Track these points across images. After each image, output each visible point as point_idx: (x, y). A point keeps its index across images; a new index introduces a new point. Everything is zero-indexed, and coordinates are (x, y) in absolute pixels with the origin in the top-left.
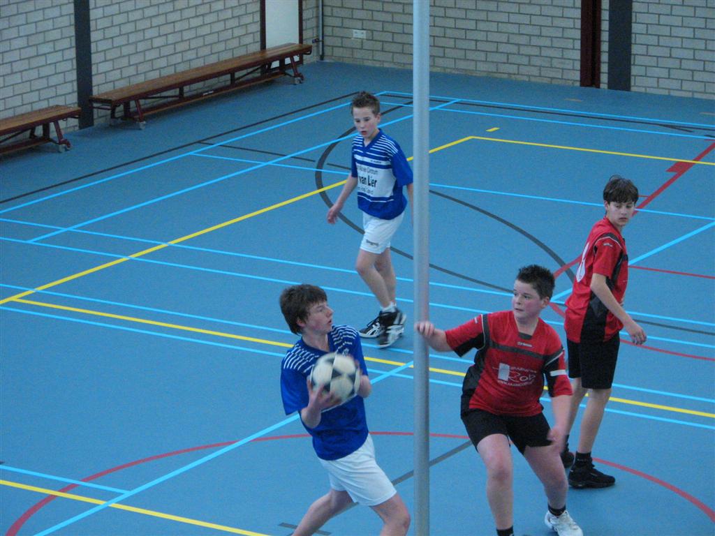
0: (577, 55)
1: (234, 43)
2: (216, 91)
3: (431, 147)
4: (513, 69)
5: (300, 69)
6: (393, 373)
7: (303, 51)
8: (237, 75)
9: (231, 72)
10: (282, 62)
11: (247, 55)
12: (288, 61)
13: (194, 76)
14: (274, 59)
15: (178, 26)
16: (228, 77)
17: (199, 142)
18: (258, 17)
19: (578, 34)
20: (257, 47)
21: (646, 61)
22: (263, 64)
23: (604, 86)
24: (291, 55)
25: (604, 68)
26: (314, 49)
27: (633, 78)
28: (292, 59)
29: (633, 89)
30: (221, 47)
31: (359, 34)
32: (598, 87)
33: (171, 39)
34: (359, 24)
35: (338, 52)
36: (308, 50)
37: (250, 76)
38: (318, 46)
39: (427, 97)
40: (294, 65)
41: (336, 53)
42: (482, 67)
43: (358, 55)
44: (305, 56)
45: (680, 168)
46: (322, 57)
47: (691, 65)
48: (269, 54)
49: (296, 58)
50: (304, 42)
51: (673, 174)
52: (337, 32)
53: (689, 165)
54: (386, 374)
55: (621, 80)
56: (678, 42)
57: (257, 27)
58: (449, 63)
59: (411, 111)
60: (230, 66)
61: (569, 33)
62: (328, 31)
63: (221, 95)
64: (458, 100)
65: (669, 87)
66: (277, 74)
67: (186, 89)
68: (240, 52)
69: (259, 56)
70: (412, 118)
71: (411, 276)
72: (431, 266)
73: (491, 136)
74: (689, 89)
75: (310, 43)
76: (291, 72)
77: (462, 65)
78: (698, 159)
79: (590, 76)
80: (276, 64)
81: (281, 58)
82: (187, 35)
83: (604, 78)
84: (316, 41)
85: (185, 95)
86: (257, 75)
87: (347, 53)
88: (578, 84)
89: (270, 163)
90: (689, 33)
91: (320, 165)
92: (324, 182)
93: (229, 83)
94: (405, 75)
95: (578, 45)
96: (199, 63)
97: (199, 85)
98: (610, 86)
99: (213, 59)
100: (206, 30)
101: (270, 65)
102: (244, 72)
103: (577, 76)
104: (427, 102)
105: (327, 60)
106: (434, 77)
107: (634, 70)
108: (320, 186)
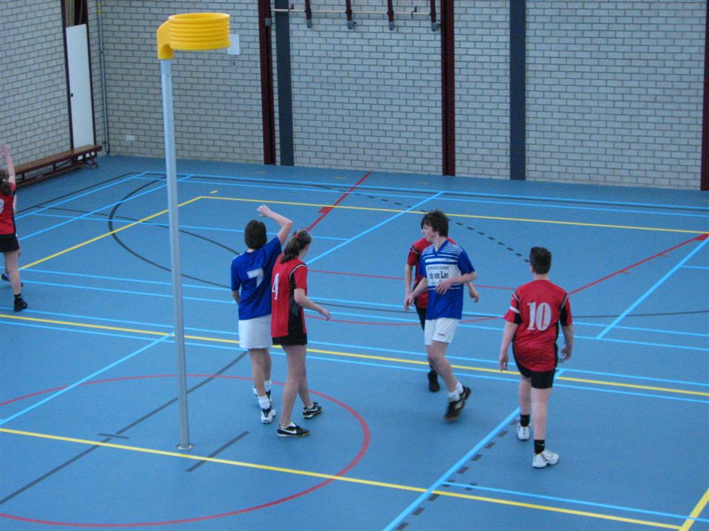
0: (261, 146)
1: (54, 146)
2: (44, 175)
3: (179, 203)
4: (224, 155)
5: (95, 160)
6: (162, 340)
7: (97, 149)
8: (57, 165)
9: (54, 163)
10: (84, 156)
11: (63, 153)
12: (88, 155)
13: (30, 166)
14: (80, 154)
15: (19, 137)
16: (51, 166)
17: (36, 206)
18: (68, 130)
19: (261, 133)
20: (69, 148)
21: (302, 148)
22: (72, 158)
23: (278, 163)
24: (89, 152)
25: (278, 153)
26: (103, 148)
27: (295, 158)
28: (90, 154)
29: (296, 165)
30: (47, 148)
31: (131, 138)
32: (275, 164)
33: (15, 145)
34: (130, 132)
35: (118, 149)
36: (99, 149)
37: (64, 166)
38: (106, 146)
39: (174, 174)
40: (91, 158)
41: (117, 150)
42: (205, 155)
43: (131, 150)
44: (98, 152)
45: (326, 211)
46: (108, 152)
47: (329, 149)
48: (76, 152)
49: (93, 154)
50: (97, 144)
51: (322, 214)
52: (118, 137)
53: (331, 208)
54: (158, 341)
55: (288, 159)
56: (320, 136)
57: (68, 136)
58: (186, 154)
59: (166, 182)
60: (52, 160)
61: (256, 133)
62: (111, 136)
63: (47, 177)
64: (193, 175)
65: (316, 163)
66: (81, 164)
67: (26, 174)
68: (58, 151)
69: (70, 153)
70: (166, 187)
71: (171, 281)
72: (183, 275)
73: (213, 196)
74: (330, 163)
75: (100, 144)
76: (90, 162)
77: (193, 154)
78: (335, 205)
79: (270, 158)
80: (80, 158)
81: (84, 154)
82: (25, 142)
83: (278, 159)
84: (105, 143)
85: (26, 178)
86: (69, 164)
87: (123, 150)
88: (263, 163)
89: (80, 217)
90: (326, 131)
91: (111, 217)
92: (114, 227)
93: (52, 170)
94: (161, 162)
95: (262, 140)
96: (33, 159)
97: (35, 172)
98: (282, 163)
99: (41, 156)
100: (36, 139)
101: (77, 158)
102: (61, 163)
103: (262, 158)
104: (175, 177)
105: (112, 154)
106: (178, 161)
107: (296, 154)
108: (111, 229)
